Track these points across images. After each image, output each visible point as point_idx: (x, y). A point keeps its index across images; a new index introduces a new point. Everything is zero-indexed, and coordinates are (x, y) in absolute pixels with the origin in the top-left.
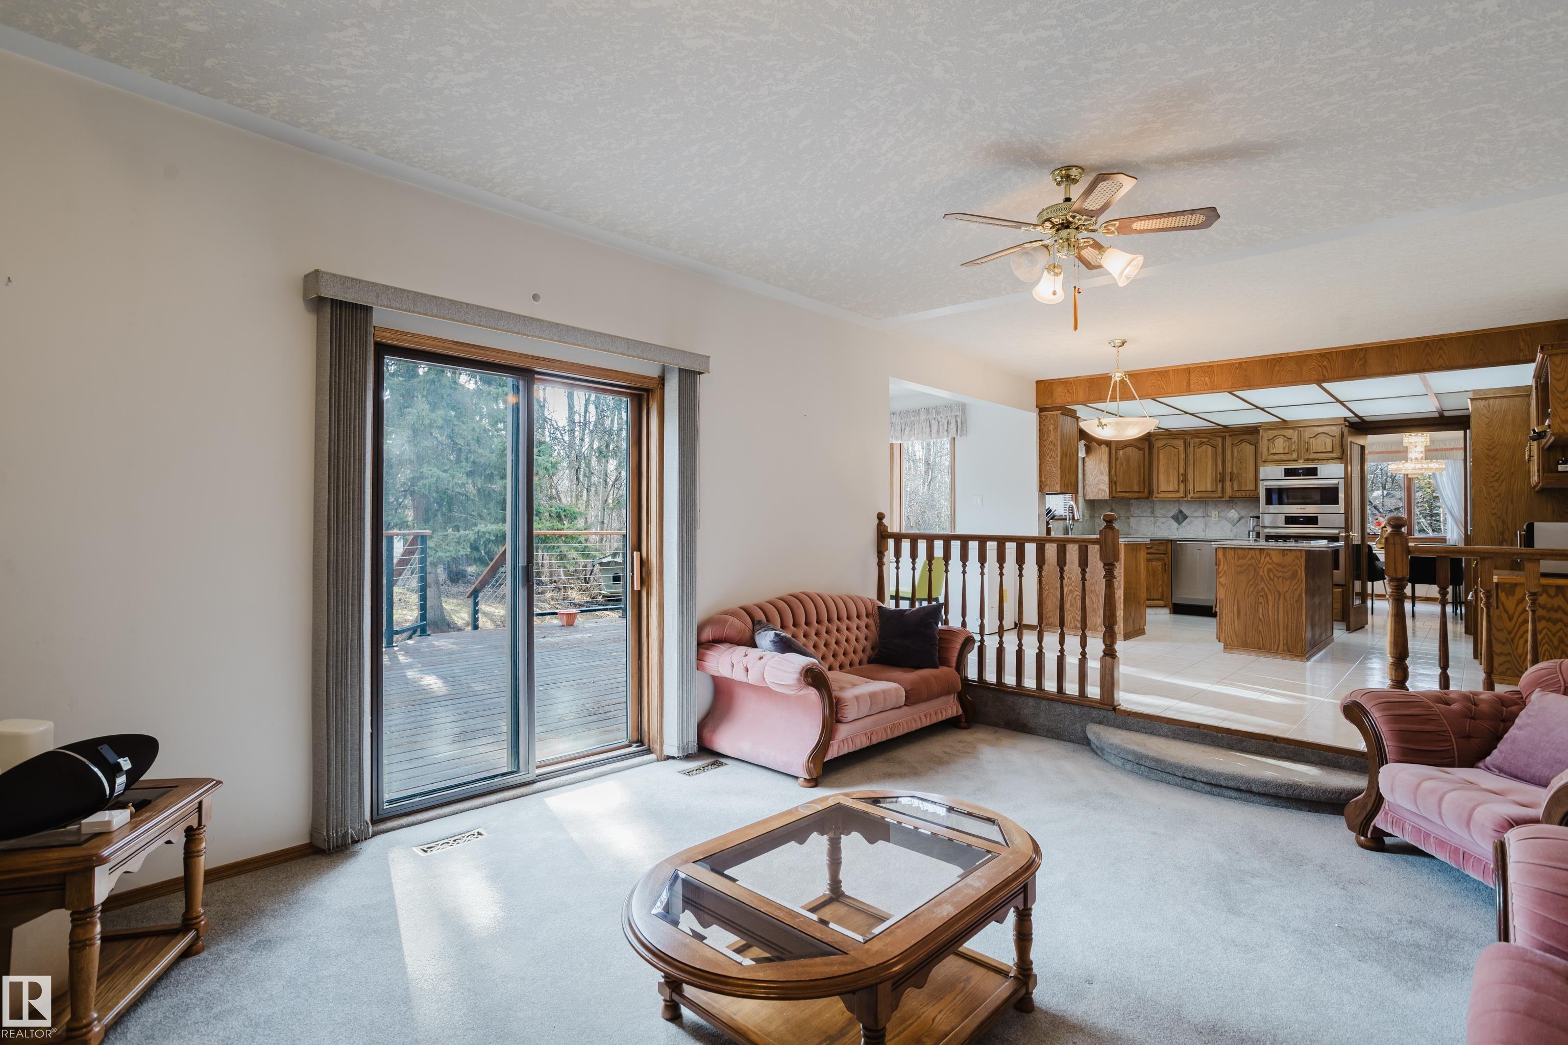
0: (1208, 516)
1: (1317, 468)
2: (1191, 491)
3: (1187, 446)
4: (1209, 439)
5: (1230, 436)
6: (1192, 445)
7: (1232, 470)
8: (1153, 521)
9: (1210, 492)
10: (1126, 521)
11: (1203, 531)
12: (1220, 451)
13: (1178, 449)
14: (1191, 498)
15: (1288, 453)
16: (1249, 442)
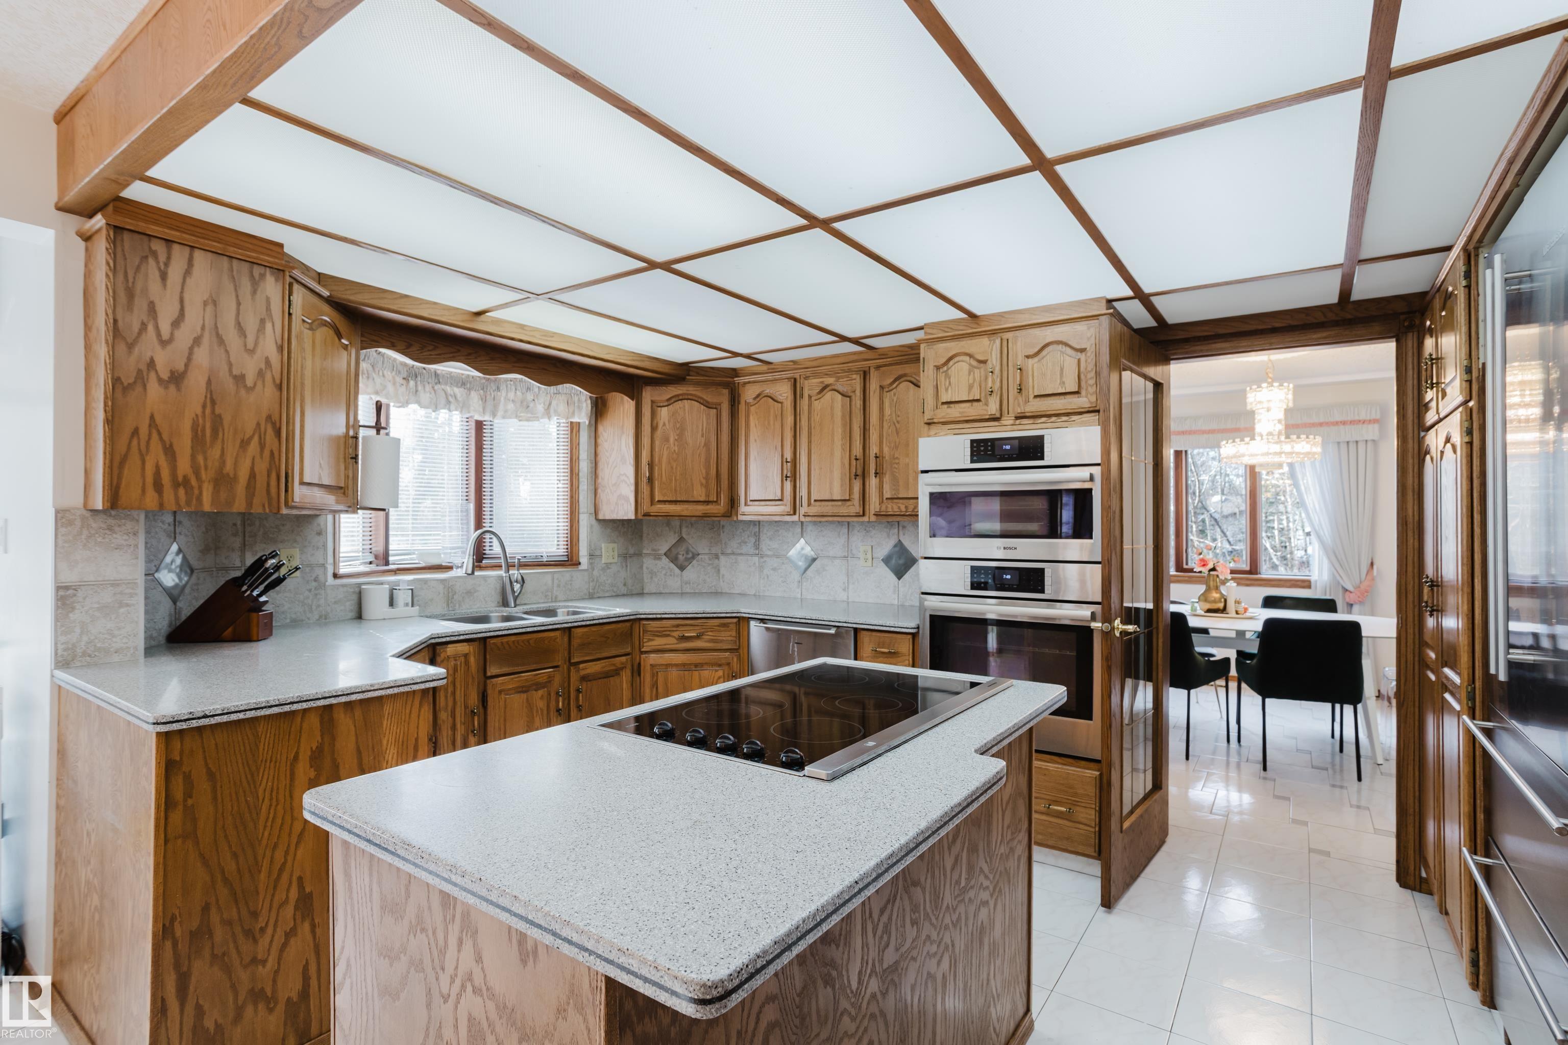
0: (853, 556)
1: (1041, 438)
2: (805, 501)
3: (797, 394)
5: (878, 367)
6: (806, 393)
7: (881, 449)
8: (757, 564)
9: (840, 503)
10: (712, 564)
11: (844, 590)
12: (858, 406)
13: (781, 403)
14: (804, 516)
15: (978, 400)
16: (914, 381)
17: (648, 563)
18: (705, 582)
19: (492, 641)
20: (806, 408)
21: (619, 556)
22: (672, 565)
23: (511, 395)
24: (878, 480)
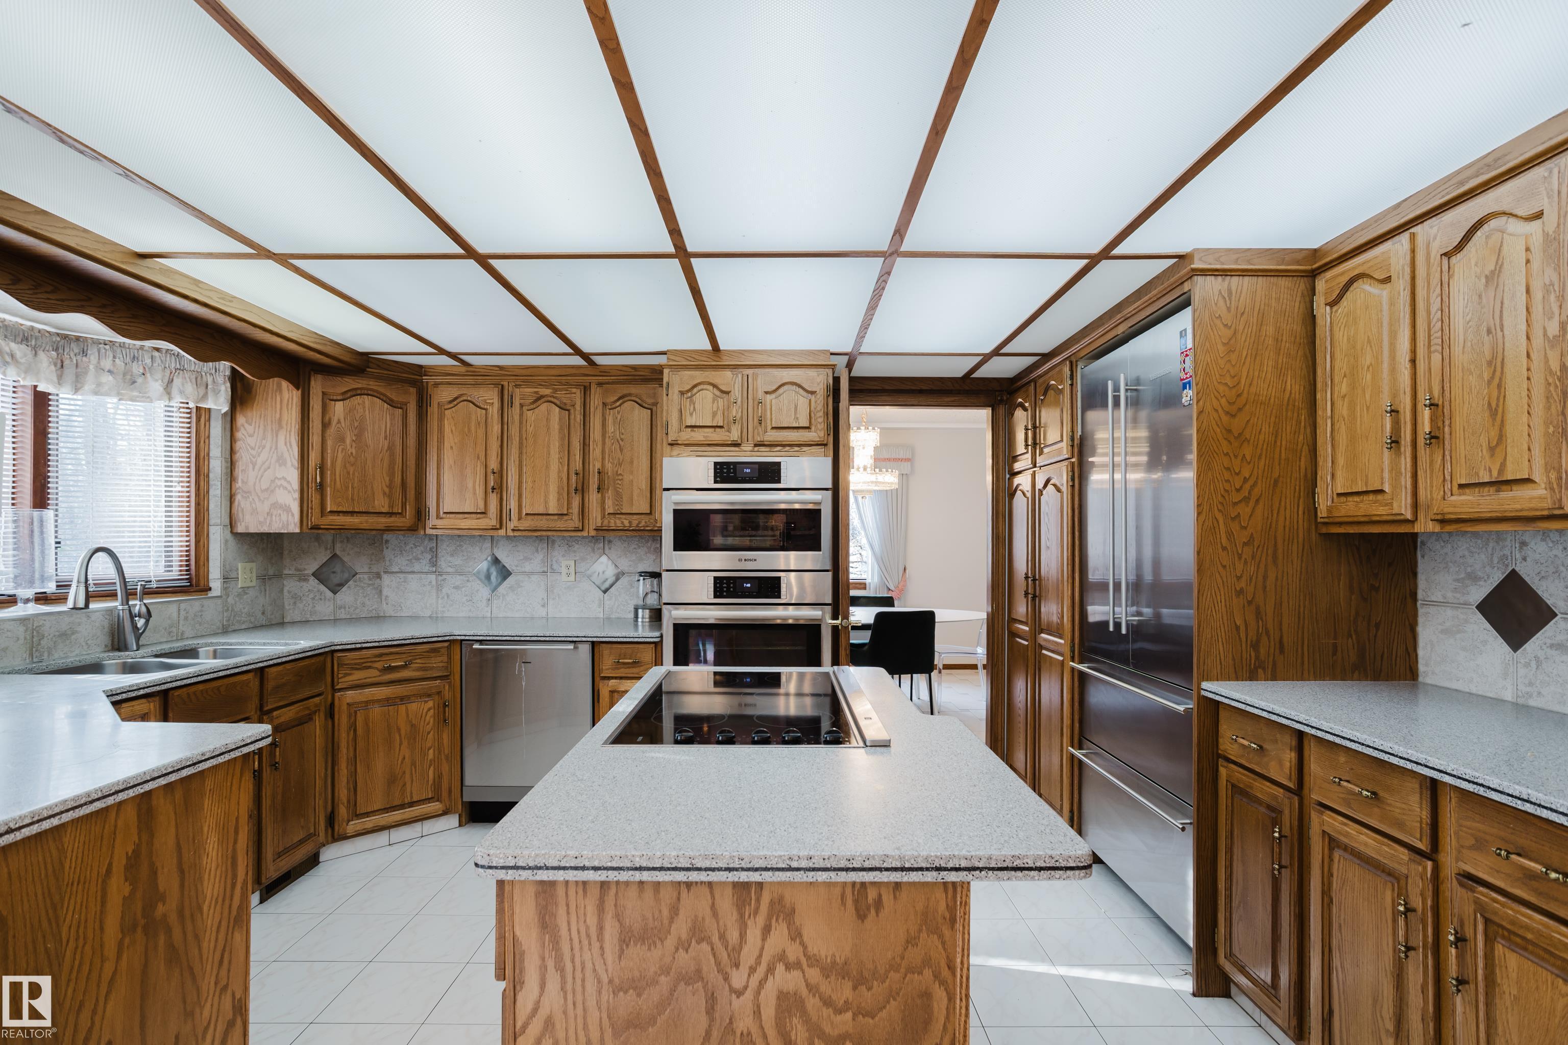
0: (553, 571)
1: (779, 464)
2: (514, 515)
3: (505, 402)
4: (556, 390)
5: (600, 384)
6: (517, 402)
7: (603, 465)
8: (434, 583)
9: (556, 517)
10: (373, 584)
11: (543, 606)
12: (578, 420)
13: (486, 409)
14: (513, 530)
15: (721, 427)
16: (639, 401)
17: (291, 585)
18: (363, 604)
19: (177, 693)
20: (517, 418)
21: (258, 577)
22: (322, 588)
23: (107, 363)
24: (600, 495)
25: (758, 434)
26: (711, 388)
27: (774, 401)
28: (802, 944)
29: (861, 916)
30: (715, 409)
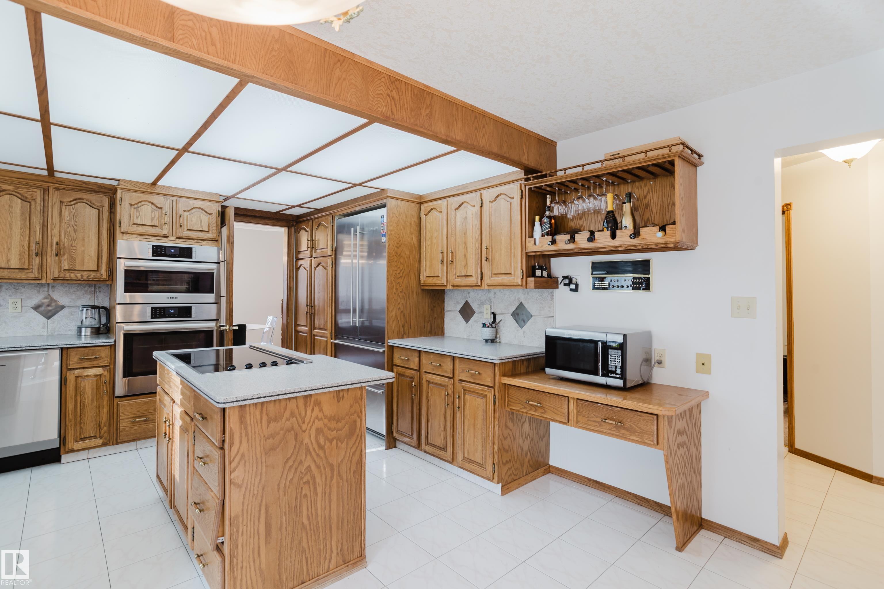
0: (1, 305)
1: (191, 248)
5: (57, 189)
7: (60, 240)
9: (19, 271)
12: (38, 209)
15: (156, 226)
16: (90, 204)
24: (57, 258)
25: (179, 232)
26: (150, 204)
27: (188, 216)
28: (323, 413)
29: (339, 401)
30: (153, 216)
